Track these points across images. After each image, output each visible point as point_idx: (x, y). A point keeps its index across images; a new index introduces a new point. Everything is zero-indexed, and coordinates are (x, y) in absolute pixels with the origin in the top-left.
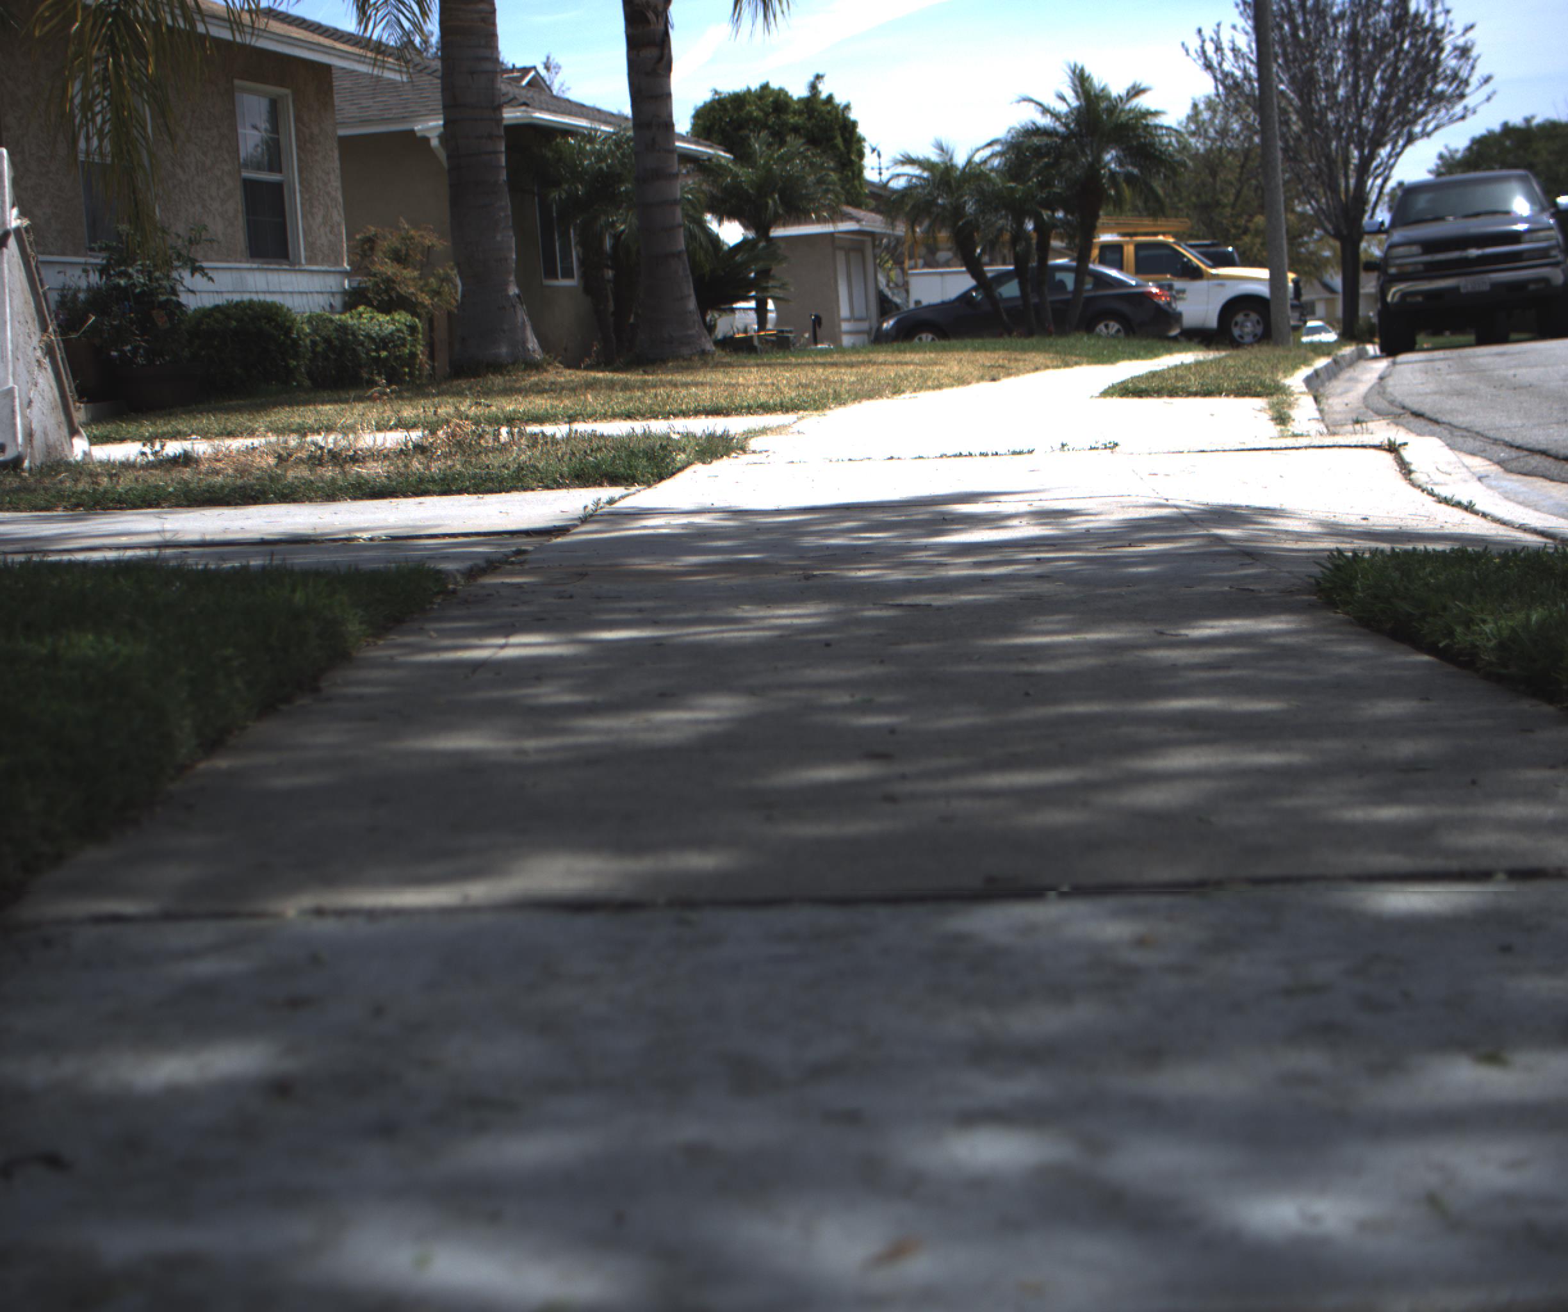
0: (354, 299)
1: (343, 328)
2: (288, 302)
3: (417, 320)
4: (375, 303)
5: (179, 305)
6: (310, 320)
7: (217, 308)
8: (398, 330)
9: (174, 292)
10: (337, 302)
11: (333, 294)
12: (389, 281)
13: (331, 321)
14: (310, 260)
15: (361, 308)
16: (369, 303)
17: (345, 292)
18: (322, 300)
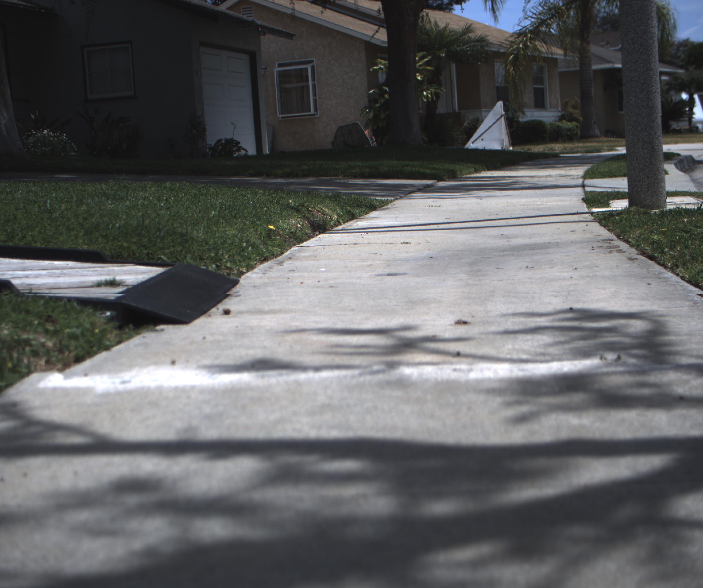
0: (562, 118)
1: (558, 126)
2: (544, 120)
3: (578, 124)
4: (567, 119)
5: (519, 121)
6: (550, 124)
7: (527, 122)
8: (573, 127)
9: (518, 118)
10: (557, 119)
11: (556, 117)
12: (571, 114)
13: (555, 125)
14: (550, 108)
15: (564, 121)
16: (565, 119)
17: (559, 116)
18: (553, 119)
